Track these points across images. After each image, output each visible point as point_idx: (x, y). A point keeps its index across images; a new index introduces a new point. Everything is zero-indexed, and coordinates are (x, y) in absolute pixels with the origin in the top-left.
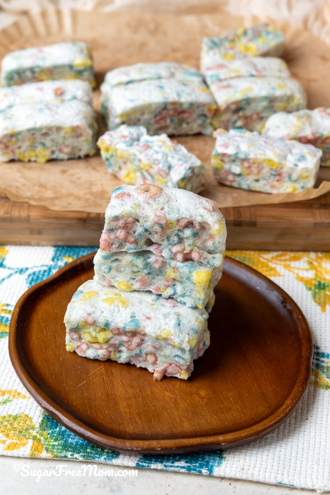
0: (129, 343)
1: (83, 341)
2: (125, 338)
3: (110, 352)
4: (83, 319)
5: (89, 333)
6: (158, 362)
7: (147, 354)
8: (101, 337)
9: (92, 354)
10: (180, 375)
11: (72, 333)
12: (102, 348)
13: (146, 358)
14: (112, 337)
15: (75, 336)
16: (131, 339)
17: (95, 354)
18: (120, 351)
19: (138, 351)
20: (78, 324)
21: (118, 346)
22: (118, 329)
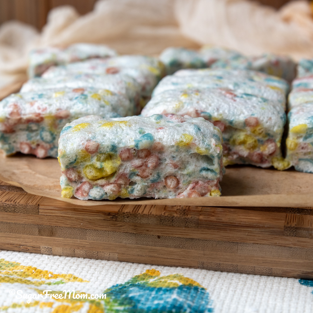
0: (143, 167)
1: (84, 180)
2: (137, 162)
3: (120, 186)
4: (82, 147)
5: (92, 166)
6: (180, 185)
7: (166, 178)
8: (108, 167)
9: (98, 193)
10: (211, 195)
11: (71, 172)
12: (109, 184)
13: (166, 183)
14: (121, 165)
15: (73, 176)
16: (145, 160)
17: (102, 192)
18: (132, 183)
19: (156, 176)
20: (76, 156)
21: (129, 177)
22: (129, 150)
